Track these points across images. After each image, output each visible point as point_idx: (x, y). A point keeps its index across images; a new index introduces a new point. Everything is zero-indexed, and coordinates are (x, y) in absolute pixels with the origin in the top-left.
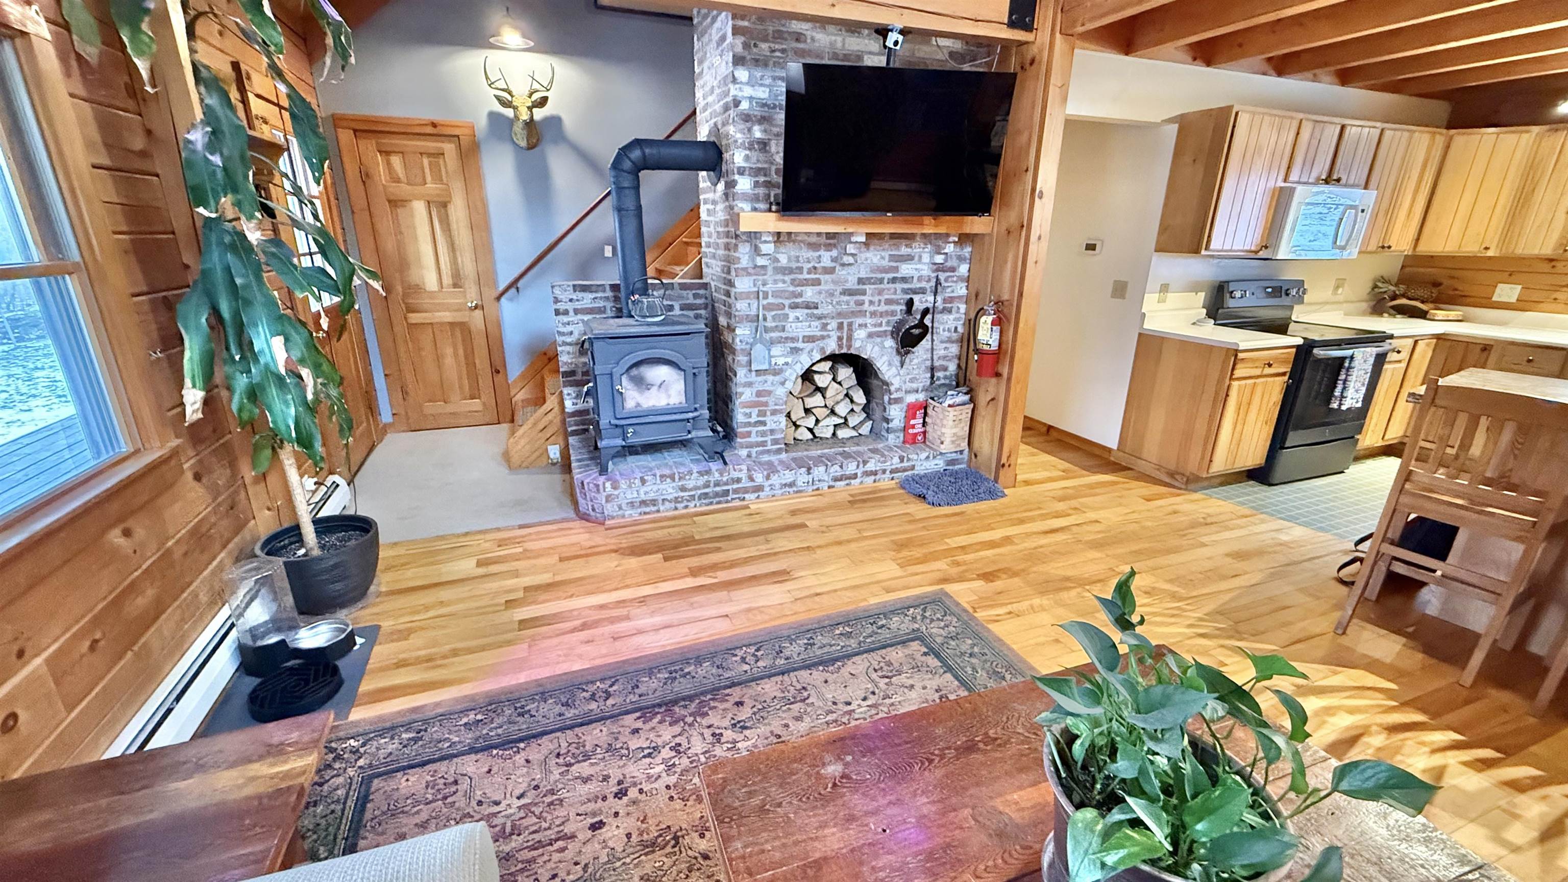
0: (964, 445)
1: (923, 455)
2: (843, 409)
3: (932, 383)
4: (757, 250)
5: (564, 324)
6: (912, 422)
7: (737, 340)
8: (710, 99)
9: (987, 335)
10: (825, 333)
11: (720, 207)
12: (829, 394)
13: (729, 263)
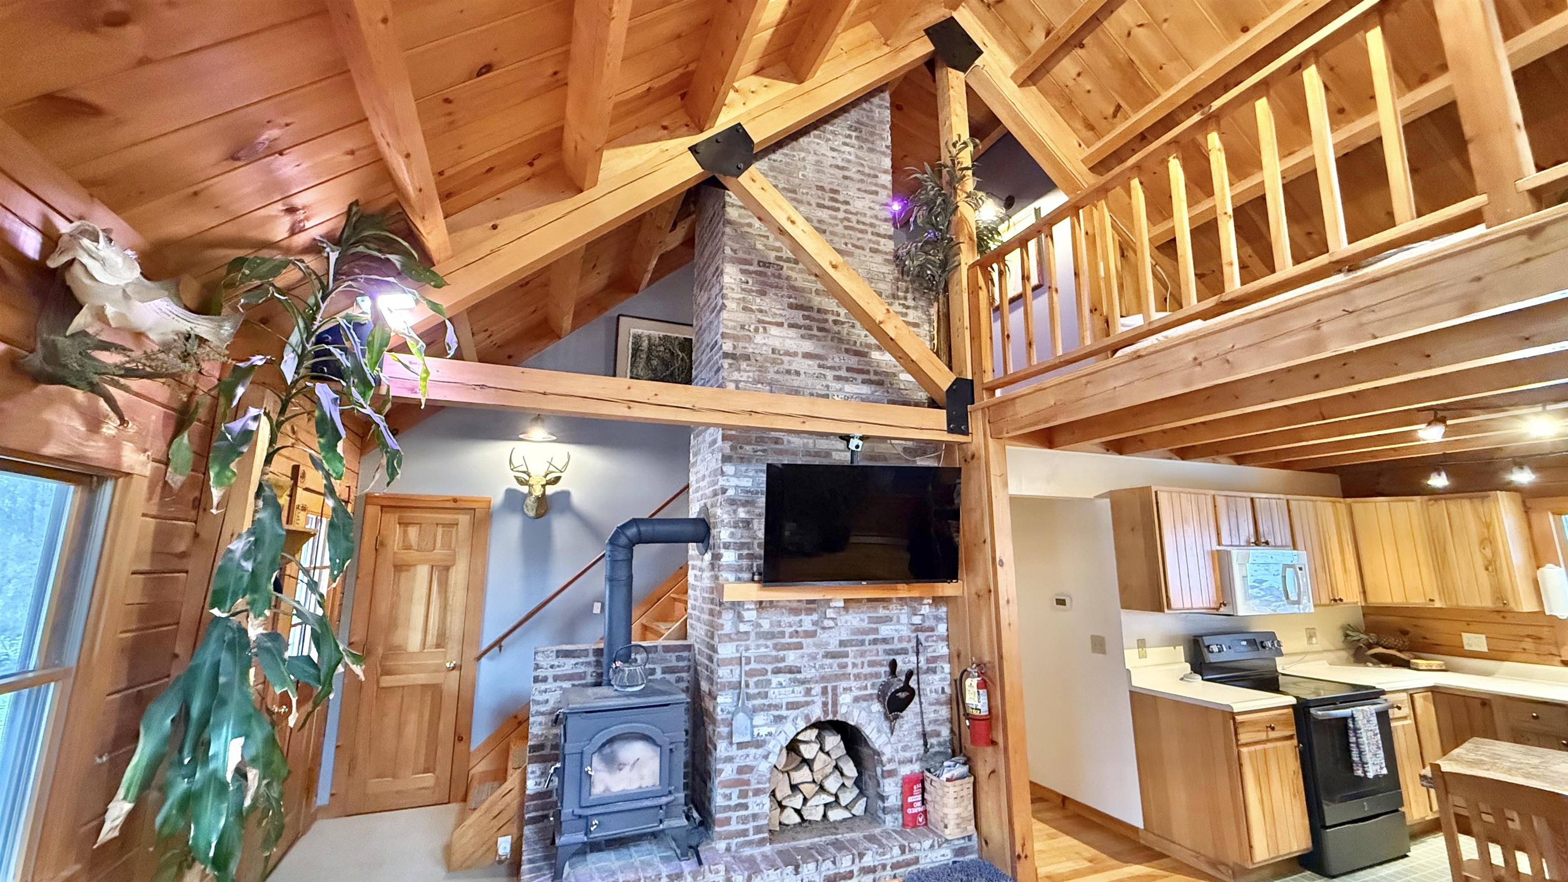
0: (971, 828)
1: (927, 844)
2: (832, 784)
3: (926, 751)
4: (740, 618)
5: (541, 692)
6: (910, 799)
7: (719, 709)
8: (702, 484)
9: (976, 700)
10: (808, 699)
11: (707, 574)
12: (816, 767)
13: (713, 629)
